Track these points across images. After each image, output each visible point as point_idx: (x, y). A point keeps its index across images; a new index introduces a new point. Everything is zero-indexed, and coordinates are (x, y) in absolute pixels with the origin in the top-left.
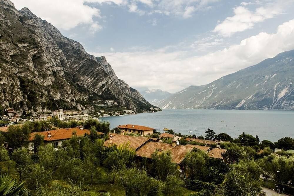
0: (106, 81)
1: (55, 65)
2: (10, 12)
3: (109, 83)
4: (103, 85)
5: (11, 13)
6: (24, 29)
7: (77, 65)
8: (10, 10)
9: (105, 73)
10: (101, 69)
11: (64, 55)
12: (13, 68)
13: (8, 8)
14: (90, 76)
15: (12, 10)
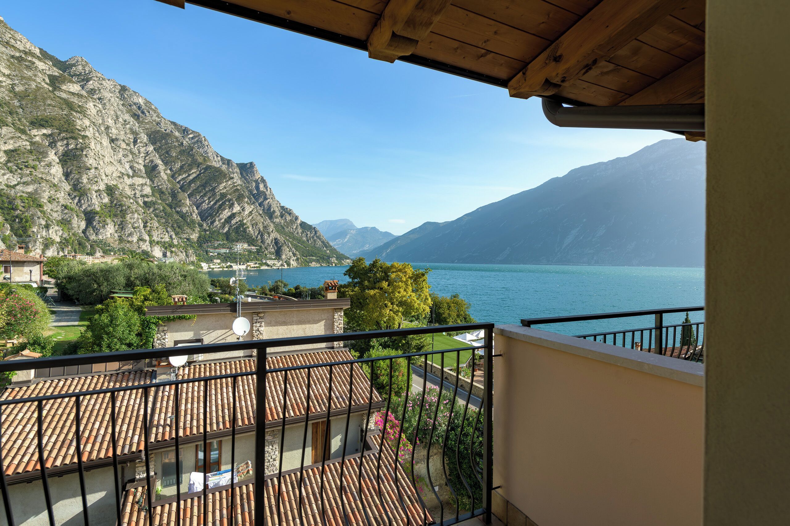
0: (239, 208)
1: (131, 174)
2: (26, 65)
3: (247, 212)
4: (233, 216)
5: (28, 68)
6: (52, 100)
7: (184, 176)
8: (26, 60)
9: (239, 194)
10: (231, 186)
11: (157, 156)
12: (8, 175)
13: (21, 57)
14: (208, 197)
15: (30, 61)
